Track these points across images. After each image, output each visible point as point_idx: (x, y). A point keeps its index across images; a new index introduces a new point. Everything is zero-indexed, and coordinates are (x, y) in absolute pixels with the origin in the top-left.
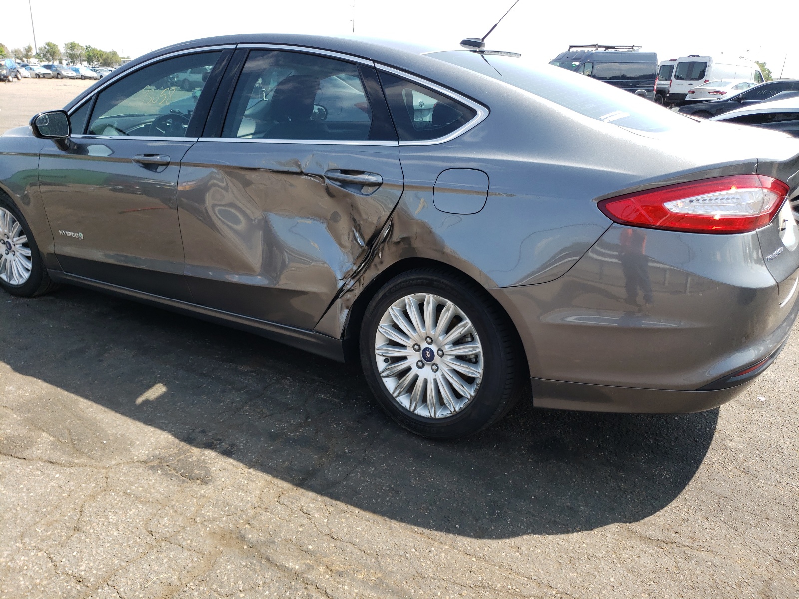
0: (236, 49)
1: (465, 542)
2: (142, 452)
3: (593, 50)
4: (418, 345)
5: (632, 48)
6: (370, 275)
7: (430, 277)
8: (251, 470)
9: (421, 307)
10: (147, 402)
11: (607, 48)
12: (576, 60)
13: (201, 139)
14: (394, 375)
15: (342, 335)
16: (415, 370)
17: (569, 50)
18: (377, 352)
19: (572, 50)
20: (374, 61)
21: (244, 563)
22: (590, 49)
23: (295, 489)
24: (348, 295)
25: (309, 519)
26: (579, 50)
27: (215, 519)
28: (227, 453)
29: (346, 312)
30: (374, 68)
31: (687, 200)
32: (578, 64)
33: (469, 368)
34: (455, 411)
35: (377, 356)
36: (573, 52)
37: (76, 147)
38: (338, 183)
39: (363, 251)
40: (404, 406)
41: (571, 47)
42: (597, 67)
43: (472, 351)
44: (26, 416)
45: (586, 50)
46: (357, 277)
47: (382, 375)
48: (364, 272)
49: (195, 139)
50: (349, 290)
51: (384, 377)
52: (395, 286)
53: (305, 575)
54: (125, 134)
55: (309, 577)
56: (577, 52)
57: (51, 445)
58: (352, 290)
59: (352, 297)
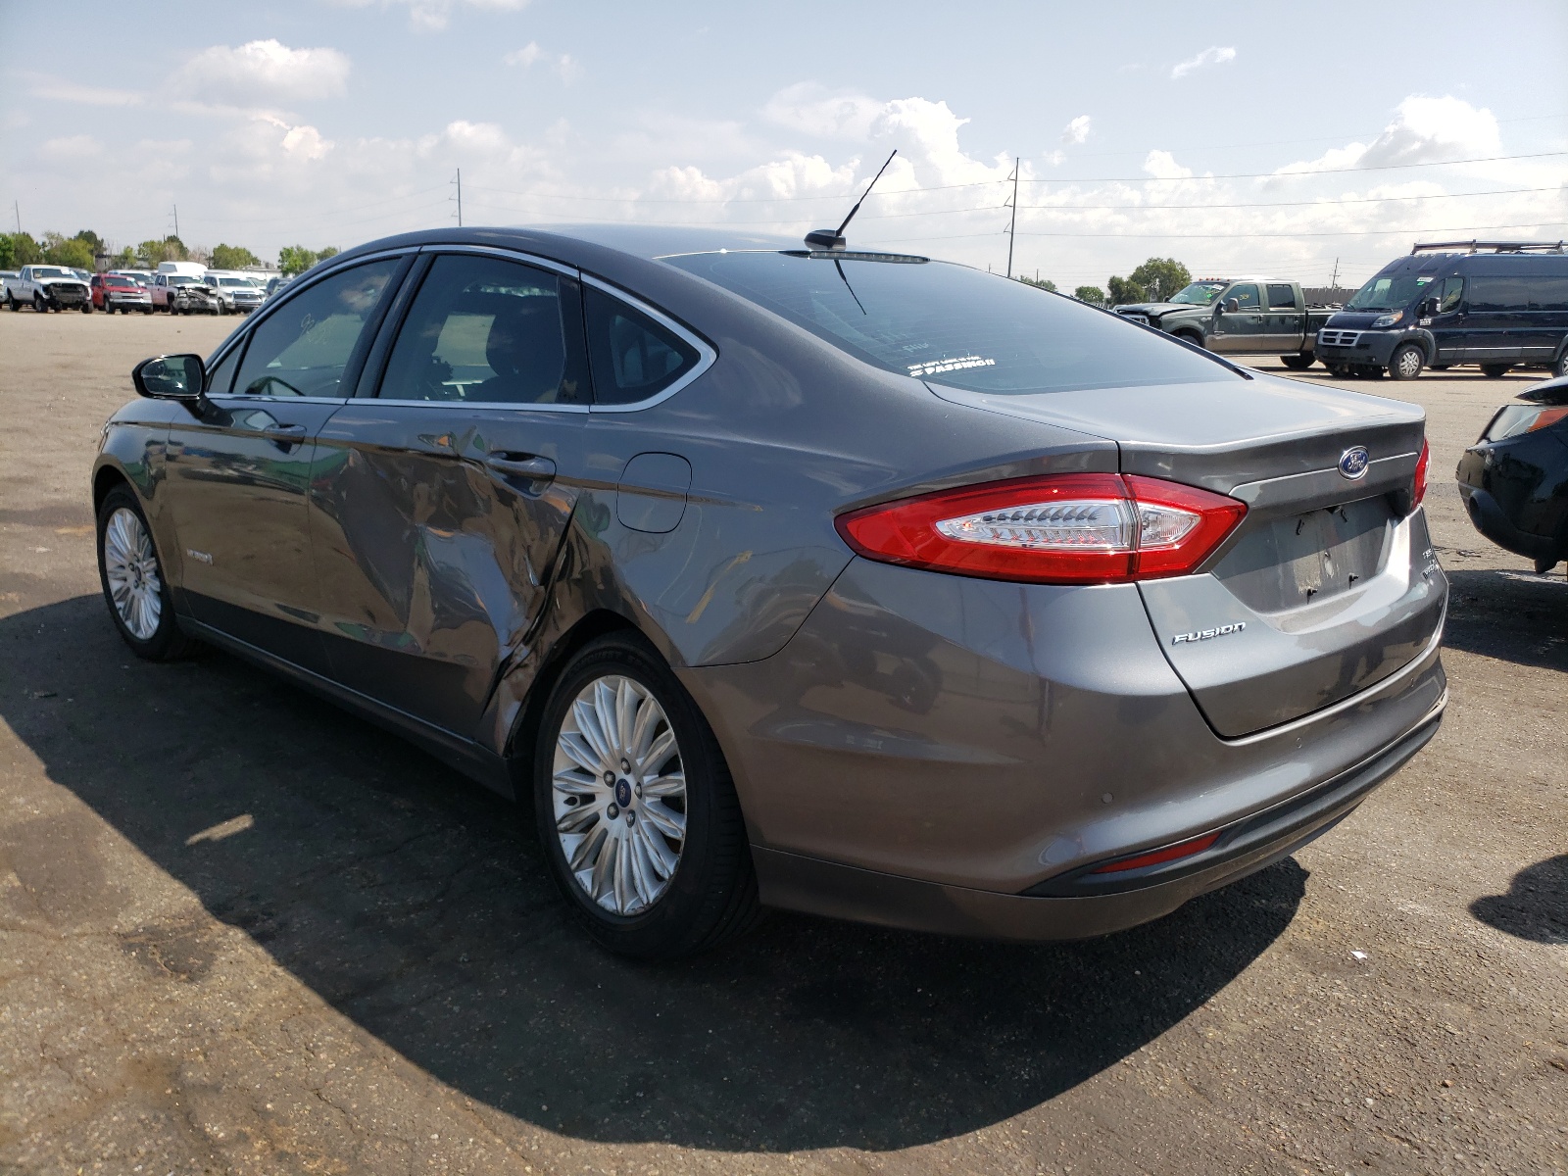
0: (420, 253)
1: (538, 1138)
2: (131, 919)
3: (1466, 252)
4: (611, 773)
5: (1559, 246)
6: (550, 638)
7: (624, 646)
8: (280, 971)
9: (613, 701)
10: (207, 841)
11: (1501, 247)
12: (1425, 273)
13: (351, 401)
14: (578, 828)
15: (508, 747)
16: (604, 822)
17: (1414, 252)
18: (555, 783)
19: (1418, 253)
20: (581, 270)
21: (143, 1117)
22: (1459, 251)
23: (325, 1008)
24: (520, 675)
25: (308, 1060)
26: (1434, 252)
27: (160, 1039)
28: (260, 938)
29: (516, 705)
30: (580, 282)
31: (978, 518)
32: (1429, 280)
33: (668, 820)
34: (648, 903)
35: (554, 790)
36: (1420, 257)
37: (215, 413)
38: (503, 476)
39: (537, 594)
40: (584, 888)
41: (1418, 247)
42: (1475, 286)
43: (675, 787)
44: (8, 844)
45: (1451, 251)
46: (533, 642)
47: (562, 826)
48: (542, 634)
49: (342, 401)
50: (519, 666)
51: (562, 831)
52: (580, 661)
53: (223, 1151)
54: (300, 394)
55: (227, 1154)
56: (1429, 256)
57: (8, 893)
58: (526, 666)
59: (525, 678)
